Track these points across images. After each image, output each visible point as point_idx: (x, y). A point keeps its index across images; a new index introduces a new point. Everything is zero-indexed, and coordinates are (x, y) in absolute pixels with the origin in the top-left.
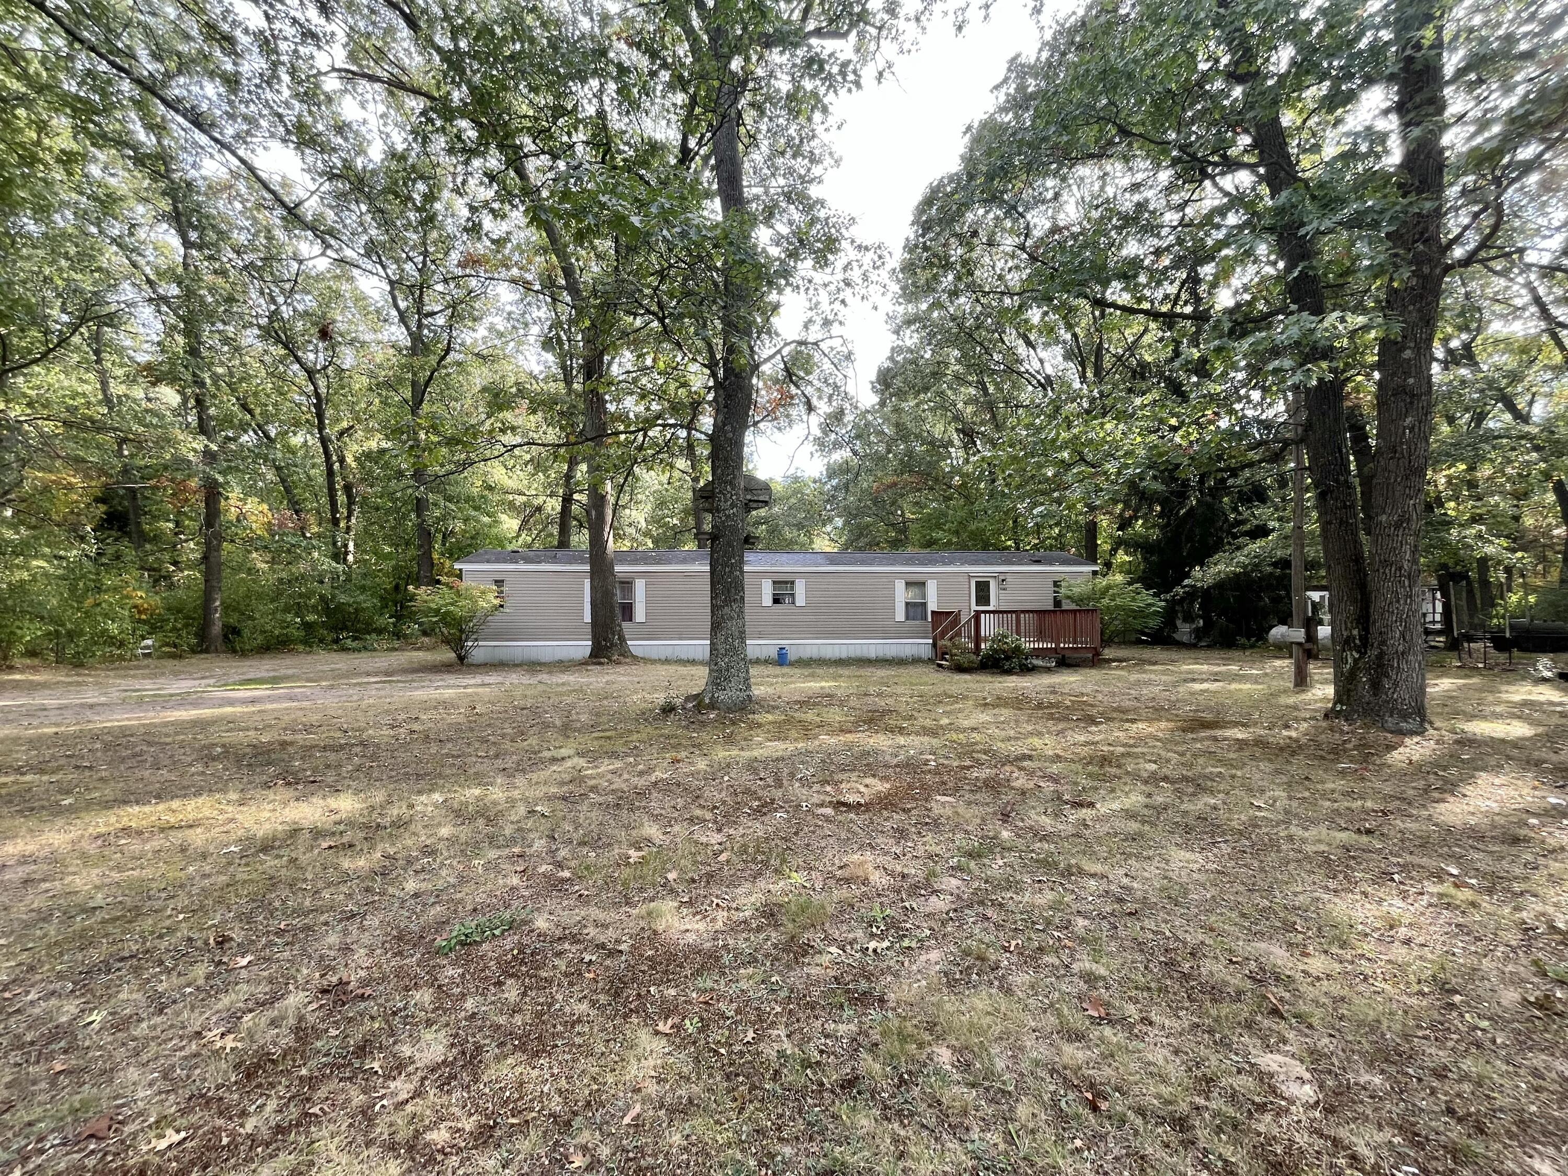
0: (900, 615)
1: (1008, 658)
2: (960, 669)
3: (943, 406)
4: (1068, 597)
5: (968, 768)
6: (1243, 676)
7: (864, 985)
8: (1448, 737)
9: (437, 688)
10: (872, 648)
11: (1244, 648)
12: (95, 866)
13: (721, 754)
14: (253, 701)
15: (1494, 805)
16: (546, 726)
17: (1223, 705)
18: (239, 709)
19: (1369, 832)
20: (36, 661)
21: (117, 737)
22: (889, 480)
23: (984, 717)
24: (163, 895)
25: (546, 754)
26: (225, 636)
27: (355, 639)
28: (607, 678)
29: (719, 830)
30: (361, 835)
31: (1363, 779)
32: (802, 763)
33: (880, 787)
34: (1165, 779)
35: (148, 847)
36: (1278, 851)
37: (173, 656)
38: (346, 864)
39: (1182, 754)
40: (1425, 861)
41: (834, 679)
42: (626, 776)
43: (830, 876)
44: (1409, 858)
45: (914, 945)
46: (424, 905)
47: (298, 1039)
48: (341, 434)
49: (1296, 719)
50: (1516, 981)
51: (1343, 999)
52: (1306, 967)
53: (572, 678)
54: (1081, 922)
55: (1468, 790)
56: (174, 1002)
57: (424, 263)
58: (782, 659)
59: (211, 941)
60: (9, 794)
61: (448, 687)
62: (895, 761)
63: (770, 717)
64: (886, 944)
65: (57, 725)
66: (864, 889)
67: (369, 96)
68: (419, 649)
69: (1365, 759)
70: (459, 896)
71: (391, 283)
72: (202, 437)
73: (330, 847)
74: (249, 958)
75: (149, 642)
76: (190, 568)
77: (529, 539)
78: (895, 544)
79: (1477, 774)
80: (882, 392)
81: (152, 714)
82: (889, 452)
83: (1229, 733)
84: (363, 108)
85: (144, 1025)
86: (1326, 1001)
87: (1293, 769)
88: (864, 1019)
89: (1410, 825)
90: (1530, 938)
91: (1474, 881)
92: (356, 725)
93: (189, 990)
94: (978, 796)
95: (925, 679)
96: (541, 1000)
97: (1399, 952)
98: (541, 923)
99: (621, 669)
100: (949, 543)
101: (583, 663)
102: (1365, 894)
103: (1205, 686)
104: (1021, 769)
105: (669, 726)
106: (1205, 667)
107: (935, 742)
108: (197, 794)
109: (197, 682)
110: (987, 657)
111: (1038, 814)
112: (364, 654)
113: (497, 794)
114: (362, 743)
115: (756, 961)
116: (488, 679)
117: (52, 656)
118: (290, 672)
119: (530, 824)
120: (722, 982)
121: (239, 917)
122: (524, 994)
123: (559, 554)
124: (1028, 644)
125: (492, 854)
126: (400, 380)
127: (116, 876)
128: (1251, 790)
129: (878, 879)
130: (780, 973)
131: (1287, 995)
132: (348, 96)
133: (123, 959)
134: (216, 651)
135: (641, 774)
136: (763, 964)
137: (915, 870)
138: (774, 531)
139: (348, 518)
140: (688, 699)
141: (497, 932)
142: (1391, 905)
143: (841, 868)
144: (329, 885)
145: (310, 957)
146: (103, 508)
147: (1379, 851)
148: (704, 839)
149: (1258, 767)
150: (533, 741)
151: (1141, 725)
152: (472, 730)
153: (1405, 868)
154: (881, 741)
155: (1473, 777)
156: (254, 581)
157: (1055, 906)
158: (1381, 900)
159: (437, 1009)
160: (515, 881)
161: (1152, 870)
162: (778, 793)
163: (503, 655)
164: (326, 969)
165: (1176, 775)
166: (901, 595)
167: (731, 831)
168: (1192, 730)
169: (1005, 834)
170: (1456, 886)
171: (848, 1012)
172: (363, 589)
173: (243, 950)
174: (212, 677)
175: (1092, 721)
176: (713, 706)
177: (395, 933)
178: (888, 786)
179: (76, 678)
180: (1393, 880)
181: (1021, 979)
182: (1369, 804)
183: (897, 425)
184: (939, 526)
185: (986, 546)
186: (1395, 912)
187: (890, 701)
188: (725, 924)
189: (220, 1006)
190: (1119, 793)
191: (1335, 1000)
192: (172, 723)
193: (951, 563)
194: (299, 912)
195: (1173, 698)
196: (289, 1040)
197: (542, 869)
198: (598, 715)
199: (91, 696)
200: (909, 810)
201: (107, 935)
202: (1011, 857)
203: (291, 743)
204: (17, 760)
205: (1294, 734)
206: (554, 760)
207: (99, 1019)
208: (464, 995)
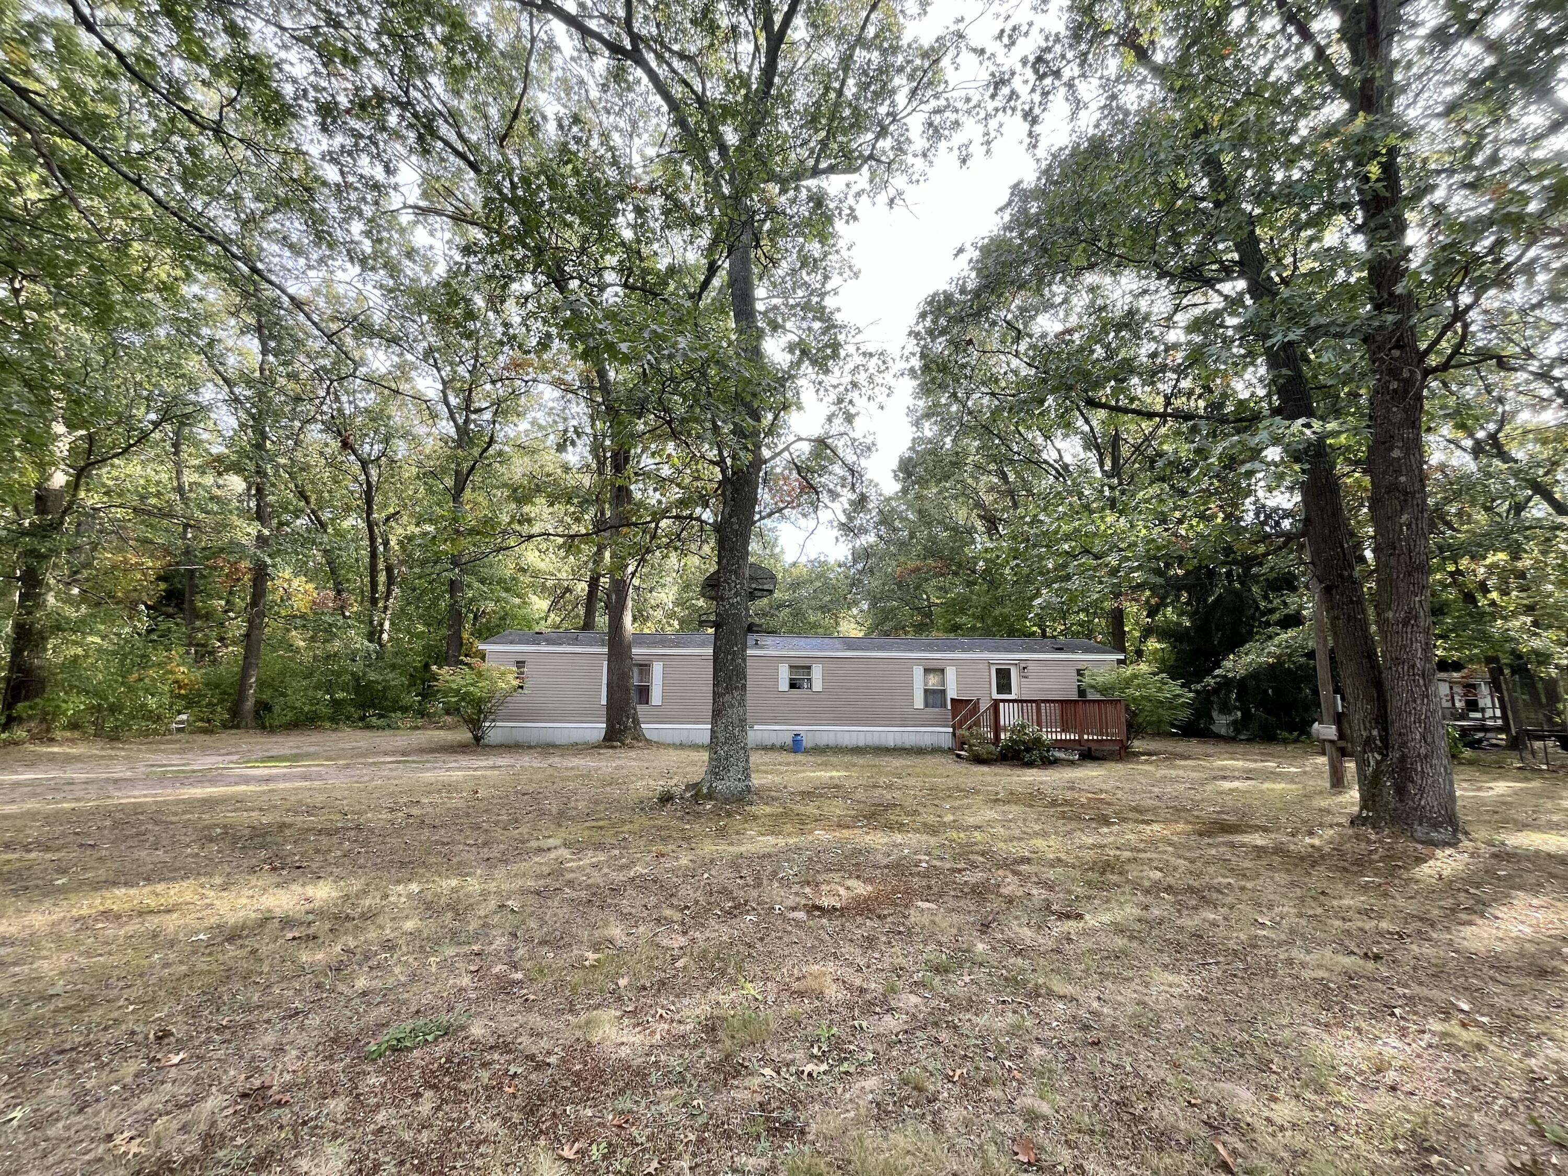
0: (919, 702)
1: (1028, 750)
2: (979, 760)
3: (966, 494)
4: (1092, 687)
5: (960, 871)
6: (1280, 774)
7: (789, 1114)
8: (1484, 849)
9: (448, 770)
10: (891, 736)
11: (1285, 742)
12: (67, 950)
13: (708, 848)
14: (268, 780)
15: (1528, 930)
16: (542, 813)
17: (1250, 806)
18: (251, 788)
19: (1377, 958)
20: (76, 734)
21: (128, 815)
22: (911, 565)
23: (991, 814)
24: (121, 984)
25: (534, 844)
26: (257, 712)
27: (381, 716)
28: (618, 762)
29: (685, 933)
30: (328, 926)
31: (1386, 895)
32: (788, 861)
33: (862, 889)
34: (1169, 889)
35: (122, 932)
36: (1274, 977)
37: (204, 731)
38: (305, 957)
39: (1192, 862)
40: (1435, 994)
41: (847, 768)
42: (606, 870)
43: (786, 988)
44: (1417, 989)
45: (852, 1070)
46: (369, 1004)
47: (204, 1147)
48: (388, 519)
49: (1321, 825)
50: (1507, 1142)
51: (1304, 1154)
52: (1271, 1115)
53: (583, 762)
54: (1038, 1051)
55: (1502, 912)
56: (98, 1100)
57: (474, 366)
58: (796, 746)
59: (151, 1036)
60: (10, 872)
61: (459, 769)
62: (885, 862)
63: (768, 810)
64: (824, 1067)
65: (77, 800)
66: (817, 1003)
67: (437, 226)
68: (441, 728)
69: (1392, 872)
70: (406, 996)
71: (444, 383)
72: (257, 523)
73: (294, 938)
74: (181, 1056)
75: (184, 717)
76: (234, 643)
77: (558, 619)
78: (920, 628)
79: (1514, 893)
80: (905, 480)
81: (169, 791)
82: (911, 537)
83: (1247, 839)
84: (432, 235)
85: (60, 1125)
86: (1285, 1155)
87: (1311, 882)
88: (779, 1153)
89: (1428, 950)
90: (1537, 1090)
91: (1485, 1019)
92: (357, 808)
93: (115, 1088)
94: (962, 903)
95: (941, 770)
96: (455, 1115)
97: (1381, 1101)
98: (477, 1030)
99: (633, 754)
100: (974, 628)
101: (598, 747)
102: (1358, 1030)
103: (1236, 784)
104: (1015, 873)
105: (664, 817)
106: (1240, 764)
107: (933, 841)
108: (186, 877)
109: (221, 759)
110: (1006, 748)
111: (1020, 925)
112: (388, 732)
113: (473, 885)
114: (358, 828)
115: (684, 1081)
116: (500, 762)
117: (91, 730)
118: (312, 749)
119: (496, 919)
120: (643, 1104)
121: (185, 1011)
122: (439, 1108)
123: (581, 636)
124: (1049, 736)
125: (450, 951)
126: (444, 470)
127: (83, 961)
128: (1260, 905)
129: (833, 993)
130: (704, 1096)
131: (1240, 1146)
132: (420, 226)
133: (63, 1052)
134: (246, 727)
135: (622, 868)
136: (690, 1086)
137: (875, 986)
138: (798, 614)
139: (387, 598)
140: (688, 787)
141: (429, 1038)
142: (1385, 1044)
143: (799, 979)
144: (283, 978)
145: (241, 1057)
146: (163, 586)
147: (1384, 981)
148: (665, 942)
149: (1272, 878)
150: (524, 830)
151: (1156, 827)
152: (468, 815)
153: (1411, 1000)
154: (877, 840)
155: (1508, 896)
156: (292, 659)
157: (1014, 1031)
158: (1377, 1037)
159: (347, 1120)
160: (466, 981)
161: (1129, 994)
162: (754, 893)
163: (520, 736)
164: (254, 1069)
165: (1181, 884)
166: (919, 682)
167: (697, 934)
168: (1209, 834)
169: (980, 947)
170: (1464, 1025)
171: (764, 1144)
172: (394, 667)
173: (180, 1045)
174: (237, 753)
175: (1107, 822)
176: (710, 796)
177: (332, 1035)
178: (870, 888)
179: (110, 752)
180: (1393, 1014)
181: (954, 1114)
182: (1384, 925)
183: (920, 512)
184: (963, 611)
185: (1011, 633)
186: (1388, 1052)
187: (898, 794)
188: (663, 1038)
189: (139, 1107)
190: (1114, 904)
191: (1295, 1154)
192: (184, 801)
193: (970, 649)
194: (247, 1008)
195: (1198, 797)
196: (193, 1148)
197: (496, 970)
198: (596, 803)
199: (120, 771)
200: (885, 917)
201: (54, 1026)
202: (981, 974)
203: (290, 826)
204: (28, 836)
205: (1316, 842)
206: (540, 850)
207: (20, 1115)
208: (378, 1106)
